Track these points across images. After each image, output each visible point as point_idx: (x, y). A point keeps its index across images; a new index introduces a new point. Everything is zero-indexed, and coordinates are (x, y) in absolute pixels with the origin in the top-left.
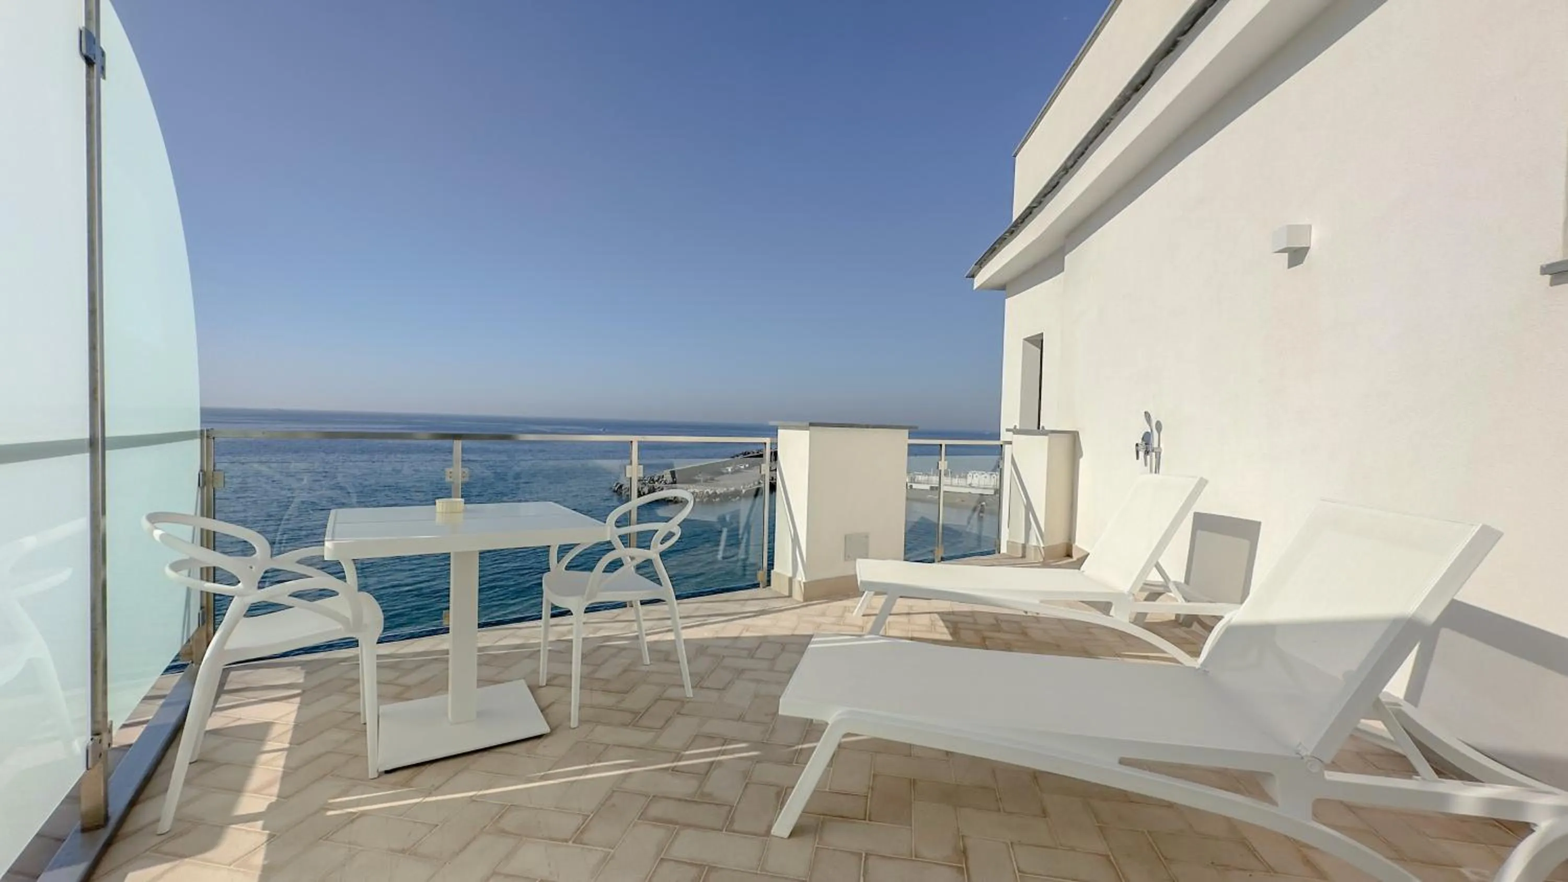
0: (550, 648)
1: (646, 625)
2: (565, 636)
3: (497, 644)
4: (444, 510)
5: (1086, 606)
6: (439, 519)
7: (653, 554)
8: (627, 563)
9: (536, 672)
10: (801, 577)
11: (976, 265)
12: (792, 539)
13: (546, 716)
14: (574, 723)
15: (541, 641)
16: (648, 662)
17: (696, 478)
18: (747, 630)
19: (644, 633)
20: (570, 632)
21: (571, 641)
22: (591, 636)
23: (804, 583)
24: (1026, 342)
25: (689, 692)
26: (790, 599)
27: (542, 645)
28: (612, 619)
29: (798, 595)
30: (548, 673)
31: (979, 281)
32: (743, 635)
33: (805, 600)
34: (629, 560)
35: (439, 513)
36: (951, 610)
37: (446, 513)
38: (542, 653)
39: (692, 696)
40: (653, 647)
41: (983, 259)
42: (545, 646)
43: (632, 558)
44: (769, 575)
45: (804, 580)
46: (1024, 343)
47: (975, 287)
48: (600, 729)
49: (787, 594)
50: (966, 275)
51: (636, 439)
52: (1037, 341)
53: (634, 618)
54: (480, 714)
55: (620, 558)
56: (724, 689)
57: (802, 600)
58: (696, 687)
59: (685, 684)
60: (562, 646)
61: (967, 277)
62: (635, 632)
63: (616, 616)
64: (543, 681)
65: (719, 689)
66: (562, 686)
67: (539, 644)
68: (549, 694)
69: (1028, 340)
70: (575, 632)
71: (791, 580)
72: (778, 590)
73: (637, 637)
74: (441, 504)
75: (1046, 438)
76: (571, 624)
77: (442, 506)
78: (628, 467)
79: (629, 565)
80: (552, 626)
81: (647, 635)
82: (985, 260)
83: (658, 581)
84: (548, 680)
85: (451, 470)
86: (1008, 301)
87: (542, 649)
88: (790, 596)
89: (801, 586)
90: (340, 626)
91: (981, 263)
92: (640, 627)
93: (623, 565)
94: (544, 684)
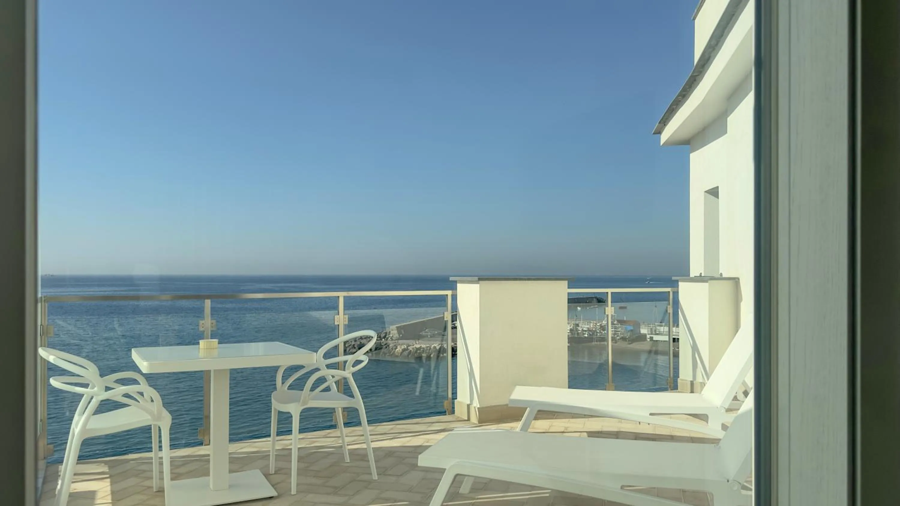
0: (277, 453)
1: (347, 440)
2: (288, 446)
3: (238, 451)
4: (205, 348)
5: (691, 417)
6: (201, 354)
7: (348, 374)
8: (329, 380)
9: (268, 466)
10: (476, 404)
11: (660, 123)
12: (469, 373)
13: (275, 489)
14: (294, 491)
15: (271, 449)
16: (349, 461)
17: (423, 333)
18: (427, 442)
19: (346, 444)
20: (291, 444)
21: (291, 449)
22: (307, 446)
23: (478, 408)
24: (706, 193)
25: (375, 477)
26: (469, 422)
27: (271, 451)
28: (324, 436)
29: (474, 419)
30: (275, 468)
31: (665, 136)
32: (423, 445)
33: (479, 423)
34: (331, 378)
35: (202, 349)
36: (600, 430)
37: (207, 349)
38: (271, 456)
39: (377, 479)
40: (352, 453)
41: (665, 117)
42: (273, 453)
43: (333, 377)
44: (453, 403)
45: (478, 406)
46: (705, 194)
47: (661, 144)
48: (311, 495)
49: (466, 419)
50: (653, 133)
51: (342, 295)
52: (714, 192)
53: (339, 435)
54: (230, 486)
55: (324, 376)
56: (401, 475)
57: (477, 423)
58: (380, 474)
59: (373, 473)
60: (286, 452)
61: (654, 134)
62: (341, 443)
63: (327, 435)
64: (272, 470)
65: (398, 476)
66: (286, 474)
67: (269, 451)
68: (277, 478)
69: (707, 192)
70: (293, 444)
71: (468, 406)
72: (460, 416)
73: (341, 447)
74: (203, 343)
75: (706, 285)
76: (291, 440)
77: (204, 344)
78: (336, 317)
79: (331, 381)
80: (277, 440)
81: (348, 445)
82: (667, 119)
83: (352, 396)
84: (275, 471)
85: (203, 322)
86: (692, 156)
87: (271, 454)
88: (469, 420)
89: (475, 410)
90: (149, 417)
91: (664, 121)
92: (343, 442)
93: (327, 381)
94: (273, 472)
